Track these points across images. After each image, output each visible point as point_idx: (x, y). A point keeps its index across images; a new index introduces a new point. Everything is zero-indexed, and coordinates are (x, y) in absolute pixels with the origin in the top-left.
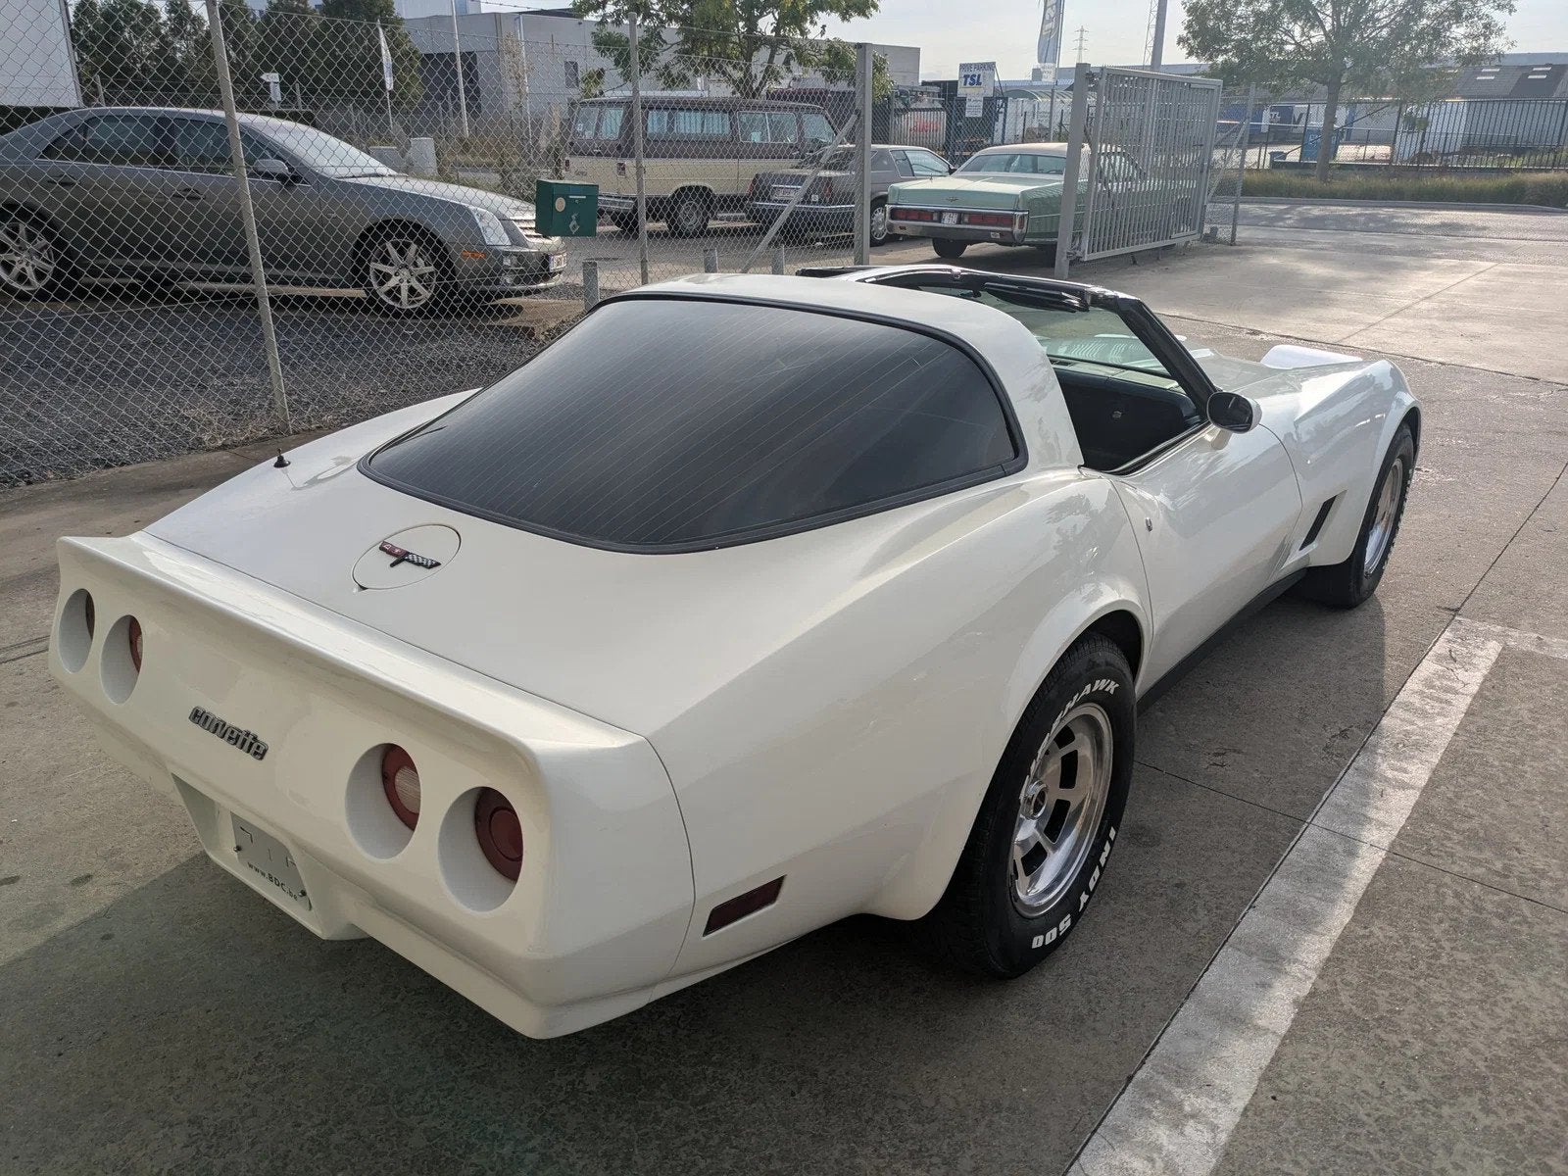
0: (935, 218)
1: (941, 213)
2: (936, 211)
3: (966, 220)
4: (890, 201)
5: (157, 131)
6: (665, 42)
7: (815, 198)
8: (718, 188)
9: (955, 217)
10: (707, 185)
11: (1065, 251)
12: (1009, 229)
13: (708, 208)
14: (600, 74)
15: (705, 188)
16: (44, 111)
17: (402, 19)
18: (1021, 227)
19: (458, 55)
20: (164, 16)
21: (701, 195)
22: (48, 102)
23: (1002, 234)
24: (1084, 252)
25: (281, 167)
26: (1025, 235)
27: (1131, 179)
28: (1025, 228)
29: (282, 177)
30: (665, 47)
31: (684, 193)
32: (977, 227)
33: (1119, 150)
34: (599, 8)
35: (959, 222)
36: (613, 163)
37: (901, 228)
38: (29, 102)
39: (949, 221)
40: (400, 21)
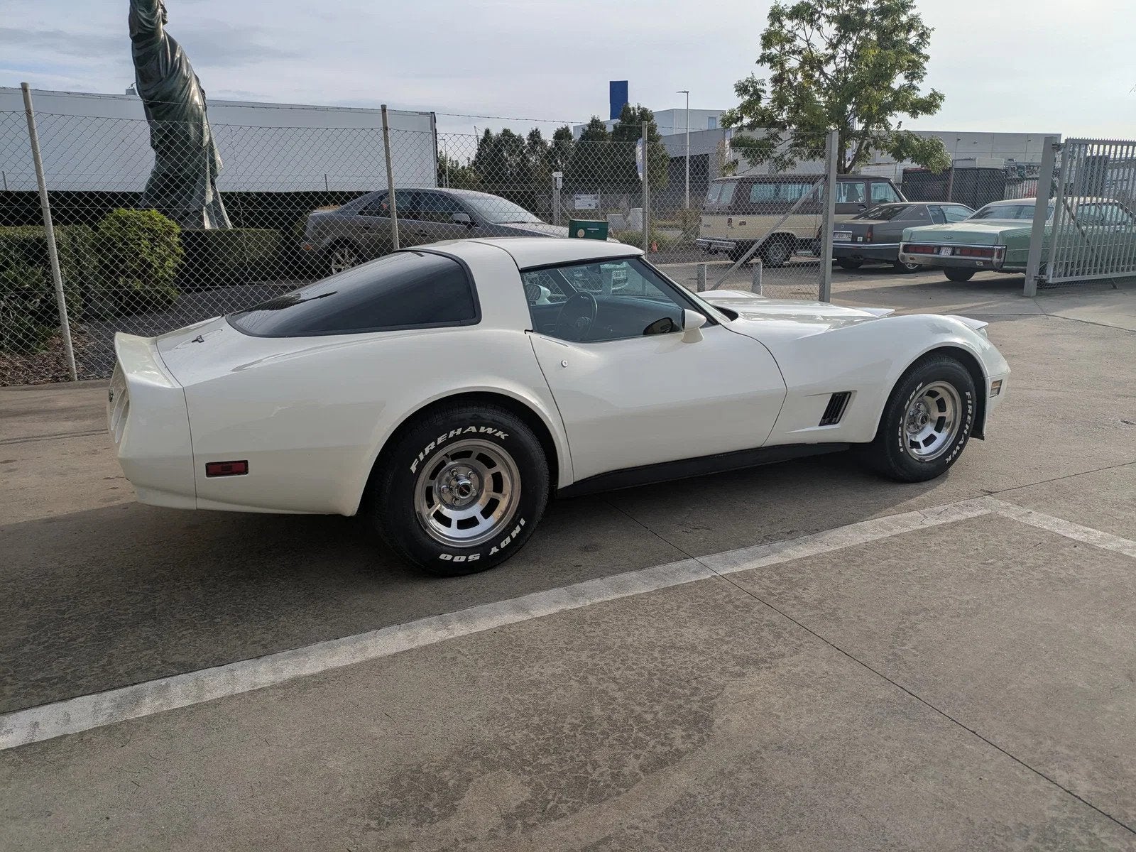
0: (935, 251)
1: (939, 248)
2: (936, 246)
3: (958, 252)
4: (904, 240)
5: (414, 198)
6: (780, 139)
7: (860, 239)
8: (799, 234)
9: (950, 251)
10: (790, 232)
11: (1033, 275)
12: (989, 259)
13: (792, 249)
14: (736, 162)
15: (788, 234)
16: (360, 193)
17: (661, 136)
18: (999, 257)
19: (688, 158)
20: (526, 142)
21: (785, 238)
22: (363, 189)
23: (985, 262)
24: (1048, 276)
25: (467, 218)
26: (1003, 263)
27: (1124, 223)
28: (1002, 259)
29: (465, 223)
30: (780, 142)
31: (775, 237)
32: (968, 258)
33: (1111, 200)
34: (738, 121)
35: (953, 253)
36: (726, 218)
37: (911, 259)
38: (354, 189)
39: (945, 253)
40: (659, 137)
